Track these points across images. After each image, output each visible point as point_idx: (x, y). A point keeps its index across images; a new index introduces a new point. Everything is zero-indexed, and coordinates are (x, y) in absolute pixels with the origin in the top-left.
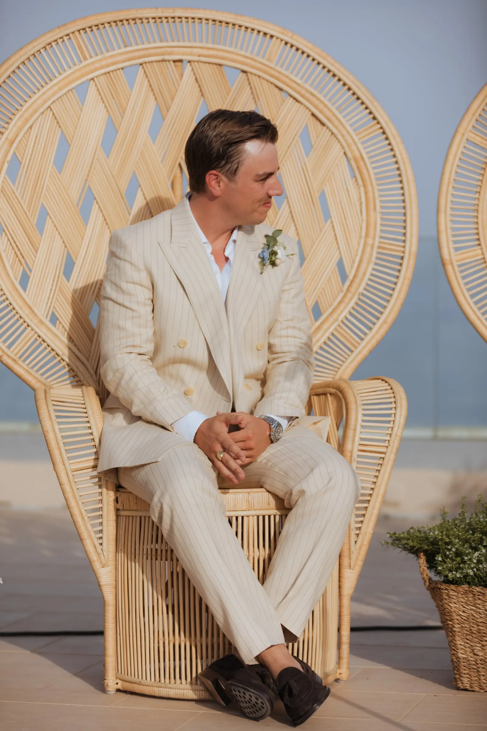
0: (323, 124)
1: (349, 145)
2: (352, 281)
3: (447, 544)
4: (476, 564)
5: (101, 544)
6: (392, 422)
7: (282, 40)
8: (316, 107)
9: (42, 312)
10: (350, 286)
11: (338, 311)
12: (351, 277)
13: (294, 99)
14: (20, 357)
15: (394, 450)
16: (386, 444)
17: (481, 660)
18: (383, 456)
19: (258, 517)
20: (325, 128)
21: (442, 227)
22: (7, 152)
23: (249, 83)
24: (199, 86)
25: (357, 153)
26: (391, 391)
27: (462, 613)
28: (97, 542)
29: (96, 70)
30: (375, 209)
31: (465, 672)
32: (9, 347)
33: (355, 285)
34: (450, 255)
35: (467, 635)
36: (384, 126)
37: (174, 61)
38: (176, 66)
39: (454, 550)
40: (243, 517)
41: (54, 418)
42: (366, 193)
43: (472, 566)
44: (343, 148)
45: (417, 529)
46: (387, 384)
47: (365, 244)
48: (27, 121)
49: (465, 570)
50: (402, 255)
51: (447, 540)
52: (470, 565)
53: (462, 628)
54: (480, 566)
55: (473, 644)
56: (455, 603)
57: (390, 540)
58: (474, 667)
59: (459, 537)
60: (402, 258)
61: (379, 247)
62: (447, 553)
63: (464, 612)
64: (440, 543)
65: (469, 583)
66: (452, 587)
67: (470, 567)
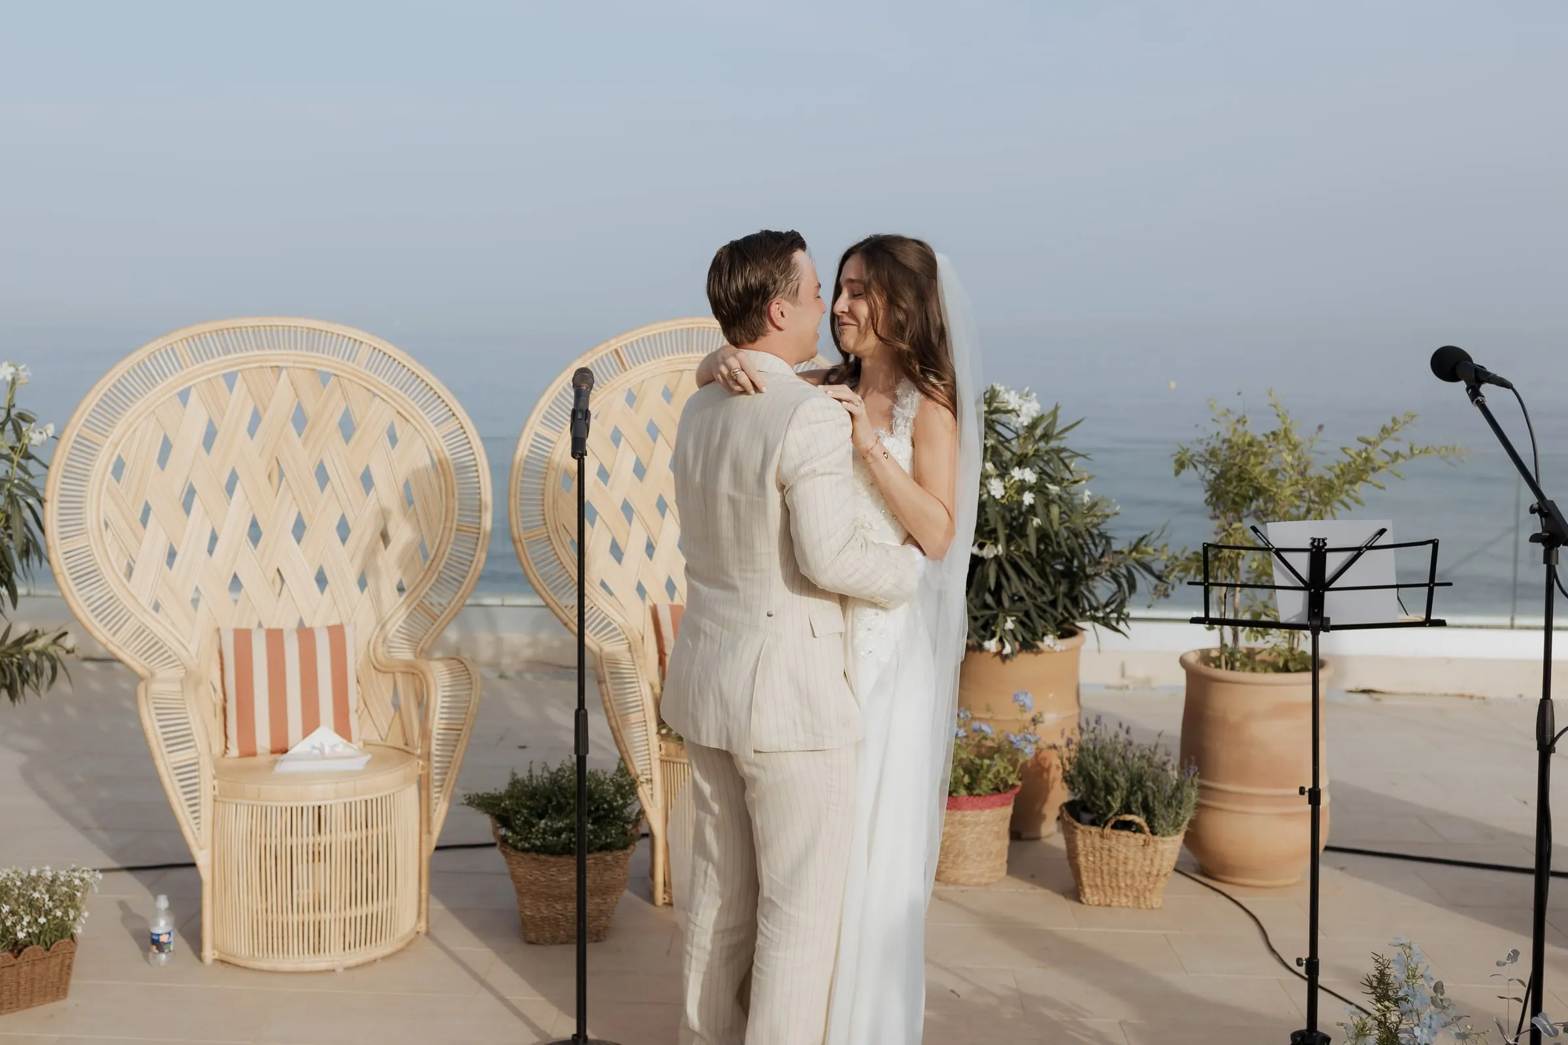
0: (408, 421)
1: (430, 440)
2: (433, 561)
3: (517, 812)
4: (542, 834)
5: (199, 829)
7: (370, 346)
8: (401, 406)
9: (146, 601)
10: (431, 565)
11: (420, 588)
12: (432, 557)
13: (382, 398)
14: (124, 644)
15: (469, 728)
16: (462, 723)
18: (459, 732)
19: (345, 804)
20: (409, 424)
21: (513, 509)
22: (112, 454)
23: (341, 386)
24: (295, 389)
25: (438, 448)
26: (466, 672)
27: (528, 877)
28: (195, 828)
29: (198, 376)
30: (453, 495)
31: (531, 927)
32: (114, 634)
33: (435, 564)
34: (519, 534)
35: (533, 895)
36: (463, 421)
37: (271, 367)
38: (273, 371)
39: (523, 819)
40: (331, 806)
41: (153, 715)
42: (445, 481)
43: (539, 836)
44: (425, 442)
45: (489, 795)
46: (462, 666)
47: (444, 528)
48: (131, 425)
49: (532, 841)
50: (477, 535)
51: (517, 809)
52: (537, 836)
53: (529, 890)
54: (546, 836)
55: (538, 903)
56: (522, 868)
57: (465, 802)
58: (540, 923)
59: (525, 807)
60: (478, 538)
61: (457, 530)
62: (517, 822)
63: (531, 876)
64: (510, 812)
65: (536, 851)
66: (521, 854)
67: (537, 838)
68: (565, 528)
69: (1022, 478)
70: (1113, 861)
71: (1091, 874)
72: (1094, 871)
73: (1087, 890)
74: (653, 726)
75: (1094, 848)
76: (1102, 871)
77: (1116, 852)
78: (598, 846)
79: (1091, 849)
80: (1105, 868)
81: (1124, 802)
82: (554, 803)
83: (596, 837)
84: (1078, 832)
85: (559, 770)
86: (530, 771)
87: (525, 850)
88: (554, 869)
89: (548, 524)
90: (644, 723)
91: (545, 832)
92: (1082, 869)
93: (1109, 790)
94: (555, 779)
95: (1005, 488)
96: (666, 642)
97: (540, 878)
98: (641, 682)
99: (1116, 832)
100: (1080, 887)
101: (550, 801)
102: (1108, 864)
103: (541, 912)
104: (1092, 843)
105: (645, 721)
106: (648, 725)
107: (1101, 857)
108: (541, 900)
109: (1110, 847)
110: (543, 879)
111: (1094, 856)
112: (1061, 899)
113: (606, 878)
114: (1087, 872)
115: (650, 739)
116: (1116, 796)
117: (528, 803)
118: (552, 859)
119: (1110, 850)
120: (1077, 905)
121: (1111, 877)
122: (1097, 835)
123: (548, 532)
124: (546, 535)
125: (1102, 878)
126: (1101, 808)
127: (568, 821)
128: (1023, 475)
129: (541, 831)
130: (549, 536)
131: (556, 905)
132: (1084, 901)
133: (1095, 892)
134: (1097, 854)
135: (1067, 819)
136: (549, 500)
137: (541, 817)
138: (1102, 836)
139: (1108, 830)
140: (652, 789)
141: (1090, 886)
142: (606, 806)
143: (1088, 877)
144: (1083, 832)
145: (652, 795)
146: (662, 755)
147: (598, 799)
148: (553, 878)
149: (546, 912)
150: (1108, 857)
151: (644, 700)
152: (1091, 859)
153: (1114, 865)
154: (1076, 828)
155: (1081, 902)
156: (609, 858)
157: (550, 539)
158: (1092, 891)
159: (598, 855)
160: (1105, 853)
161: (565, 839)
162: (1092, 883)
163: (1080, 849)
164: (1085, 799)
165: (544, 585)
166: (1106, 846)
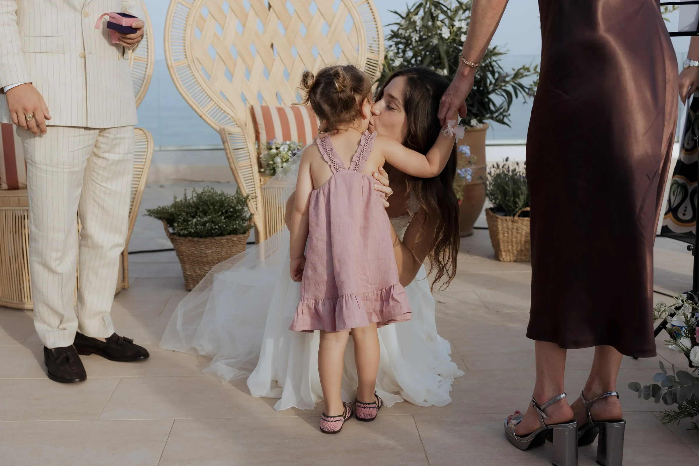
3: (179, 215)
4: (194, 225)
6: (146, 152)
15: (148, 167)
16: (143, 164)
17: (199, 275)
21: (167, 48)
26: (145, 135)
27: (188, 252)
31: (191, 282)
34: (171, 63)
35: (191, 262)
39: (182, 218)
43: (193, 227)
45: (162, 207)
46: (142, 131)
49: (189, 230)
50: (146, 63)
51: (179, 213)
52: (191, 226)
53: (188, 259)
54: (197, 227)
55: (195, 267)
56: (184, 247)
57: (147, 214)
58: (196, 279)
59: (184, 211)
60: (147, 65)
61: (135, 59)
62: (179, 220)
63: (189, 251)
64: (175, 215)
65: (191, 236)
66: (182, 238)
67: (192, 228)
68: (198, 60)
69: (460, 26)
70: (519, 235)
71: (506, 244)
72: (508, 242)
73: (504, 254)
74: (256, 168)
75: (508, 229)
76: (512, 241)
77: (521, 230)
78: (229, 231)
79: (506, 230)
80: (514, 240)
81: (526, 201)
82: (201, 209)
83: (227, 226)
84: (499, 220)
85: (202, 193)
86: (185, 194)
87: (185, 236)
88: (203, 246)
89: (188, 58)
90: (250, 166)
91: (196, 224)
92: (501, 241)
93: (516, 195)
94: (200, 197)
95: (450, 32)
96: (259, 126)
97: (195, 252)
98: (248, 142)
99: (521, 218)
100: (499, 252)
101: (198, 209)
102: (516, 237)
103: (196, 272)
104: (507, 226)
105: (251, 165)
106: (253, 167)
107: (512, 234)
108: (196, 265)
109: (518, 227)
110: (196, 252)
111: (508, 233)
112: (488, 260)
113: (234, 251)
114: (504, 243)
115: (254, 175)
116: (521, 199)
117: (185, 210)
118: (202, 240)
119: (517, 229)
120: (498, 262)
121: (517, 245)
122: (510, 221)
123: (188, 62)
124: (187, 64)
125: (512, 246)
126: (511, 207)
127: (210, 217)
128: (461, 24)
129: (194, 224)
130: (189, 65)
131: (205, 268)
132: (502, 259)
133: (508, 255)
134: (510, 232)
135: (492, 214)
136: (188, 43)
137: (194, 217)
138: (513, 221)
139: (516, 218)
140: (256, 204)
141: (505, 251)
142: (232, 210)
143: (504, 246)
144: (502, 220)
145: (256, 208)
146: (261, 185)
147: (227, 206)
148: (203, 251)
149: (199, 272)
150: (516, 234)
151: (250, 153)
152: (506, 235)
153: (519, 238)
154: (497, 218)
155: (500, 260)
156: (235, 239)
157: (189, 67)
158: (506, 254)
159: (228, 237)
160: (515, 231)
161: (208, 226)
162: (506, 249)
163: (500, 230)
164: (501, 202)
165: (187, 93)
166: (515, 227)
